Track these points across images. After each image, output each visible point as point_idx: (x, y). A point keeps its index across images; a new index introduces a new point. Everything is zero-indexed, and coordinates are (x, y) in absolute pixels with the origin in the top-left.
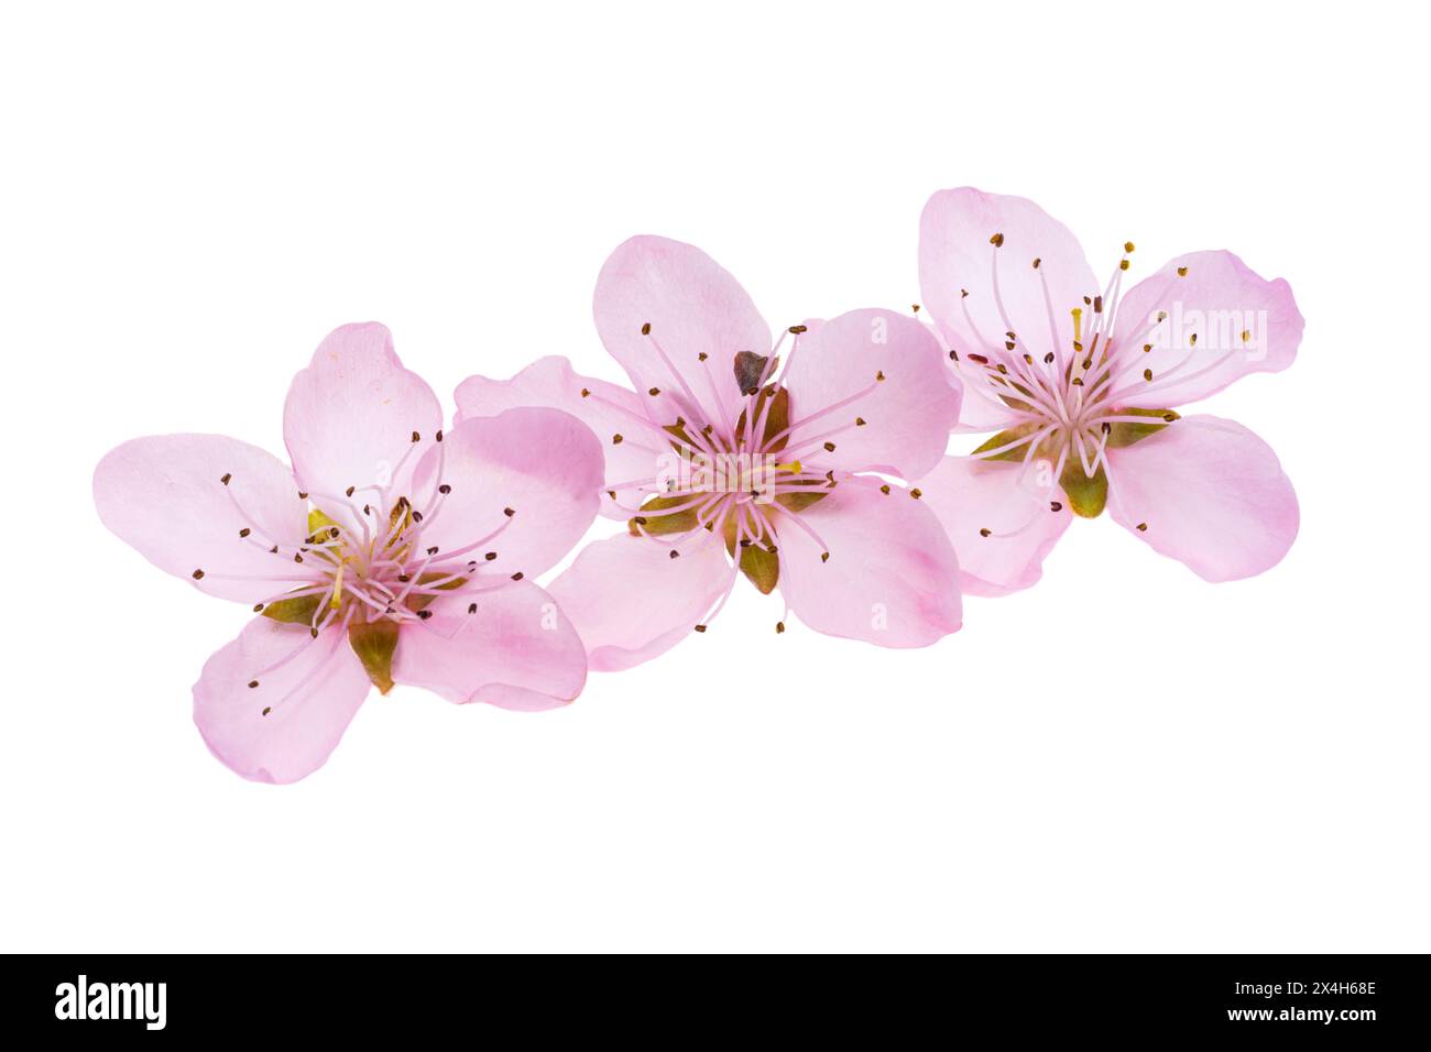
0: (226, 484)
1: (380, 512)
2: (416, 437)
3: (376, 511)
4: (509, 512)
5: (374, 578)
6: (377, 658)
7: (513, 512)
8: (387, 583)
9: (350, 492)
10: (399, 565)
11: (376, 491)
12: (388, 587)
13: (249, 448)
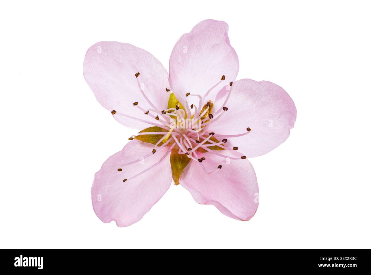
0: (137, 77)
1: (198, 108)
2: (223, 78)
3: (196, 108)
4: (249, 129)
5: (186, 135)
6: (179, 166)
7: (250, 130)
8: (191, 139)
9: (187, 95)
10: (198, 134)
11: (198, 98)
12: (190, 141)
13: (155, 59)
